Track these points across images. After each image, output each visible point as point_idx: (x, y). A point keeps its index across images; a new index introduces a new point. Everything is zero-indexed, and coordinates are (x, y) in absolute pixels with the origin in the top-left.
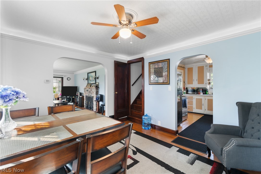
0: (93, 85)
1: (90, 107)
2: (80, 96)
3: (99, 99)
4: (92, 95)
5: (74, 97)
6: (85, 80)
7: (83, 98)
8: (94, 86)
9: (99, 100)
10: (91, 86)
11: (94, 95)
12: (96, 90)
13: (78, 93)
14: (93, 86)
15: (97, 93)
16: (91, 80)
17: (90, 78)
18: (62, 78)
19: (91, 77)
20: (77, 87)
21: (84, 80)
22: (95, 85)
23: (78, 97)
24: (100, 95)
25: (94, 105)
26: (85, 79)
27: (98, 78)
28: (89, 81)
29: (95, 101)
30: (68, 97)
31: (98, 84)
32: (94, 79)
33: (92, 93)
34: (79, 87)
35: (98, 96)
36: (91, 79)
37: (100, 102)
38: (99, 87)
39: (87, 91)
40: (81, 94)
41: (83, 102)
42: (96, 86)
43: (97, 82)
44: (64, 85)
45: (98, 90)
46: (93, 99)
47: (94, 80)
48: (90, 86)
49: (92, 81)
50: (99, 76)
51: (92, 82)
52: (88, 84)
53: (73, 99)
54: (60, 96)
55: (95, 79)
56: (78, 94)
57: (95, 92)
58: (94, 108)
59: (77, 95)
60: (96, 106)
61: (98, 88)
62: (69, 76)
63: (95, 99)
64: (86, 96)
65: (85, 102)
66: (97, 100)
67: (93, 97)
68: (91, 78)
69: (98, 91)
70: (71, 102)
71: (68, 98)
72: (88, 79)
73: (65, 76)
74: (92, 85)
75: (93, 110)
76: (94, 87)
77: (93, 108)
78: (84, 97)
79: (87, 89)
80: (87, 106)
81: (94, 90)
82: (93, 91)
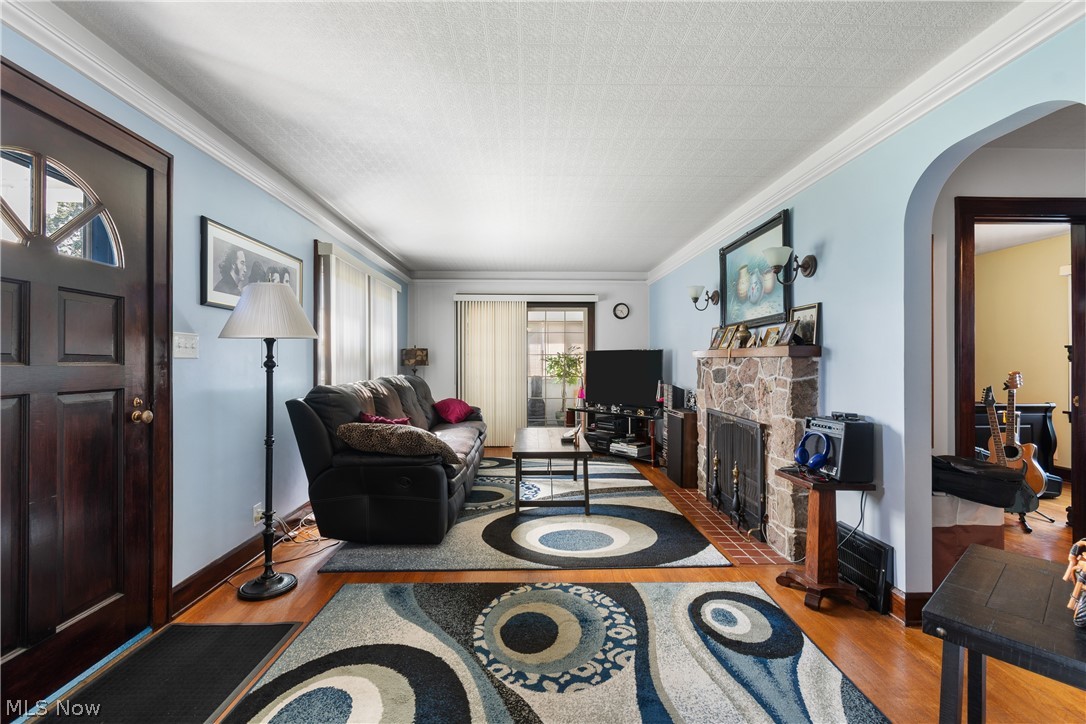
0: (763, 331)
1: (738, 508)
2: (675, 407)
3: (826, 461)
4: (758, 416)
5: (641, 413)
6: (701, 303)
7: (688, 427)
8: (774, 337)
9: (835, 472)
10: (744, 342)
11: (776, 415)
12: (795, 374)
13: (662, 388)
14: (763, 342)
15: (805, 397)
16: (743, 300)
17: (736, 285)
18: (590, 307)
19: (751, 273)
20: (660, 352)
21: (696, 300)
22: (781, 327)
23: (662, 416)
24: (837, 417)
25: (772, 499)
26: (703, 298)
27: (811, 266)
28: (733, 307)
29: (782, 472)
30: (614, 409)
31: (809, 316)
32: (769, 280)
33: (756, 396)
34: (670, 353)
35: (813, 430)
36: (743, 287)
37: (837, 492)
38: (827, 342)
39: (719, 376)
40: (679, 396)
41: (688, 448)
42: (794, 337)
43: (798, 302)
44: (600, 346)
45: (812, 368)
46: (764, 446)
47: (769, 293)
48: (736, 344)
49: (755, 303)
50: (821, 247)
51: (751, 314)
52: (724, 326)
53: (639, 422)
54: (578, 404)
55: (781, 275)
56: (662, 395)
57: (787, 391)
58: (771, 523)
59: (661, 404)
60: (789, 514)
61: (818, 350)
62: (622, 293)
63: (780, 455)
64: (710, 415)
65: (702, 458)
66: (813, 470)
67: (764, 427)
68: (746, 284)
69: (812, 384)
70: (630, 442)
71: (617, 416)
72: (721, 297)
73: (603, 297)
74: (752, 331)
75: (764, 540)
76: (770, 350)
77: (764, 519)
78: (694, 416)
79: (714, 368)
80: (718, 492)
81: (773, 370)
82: (768, 379)
